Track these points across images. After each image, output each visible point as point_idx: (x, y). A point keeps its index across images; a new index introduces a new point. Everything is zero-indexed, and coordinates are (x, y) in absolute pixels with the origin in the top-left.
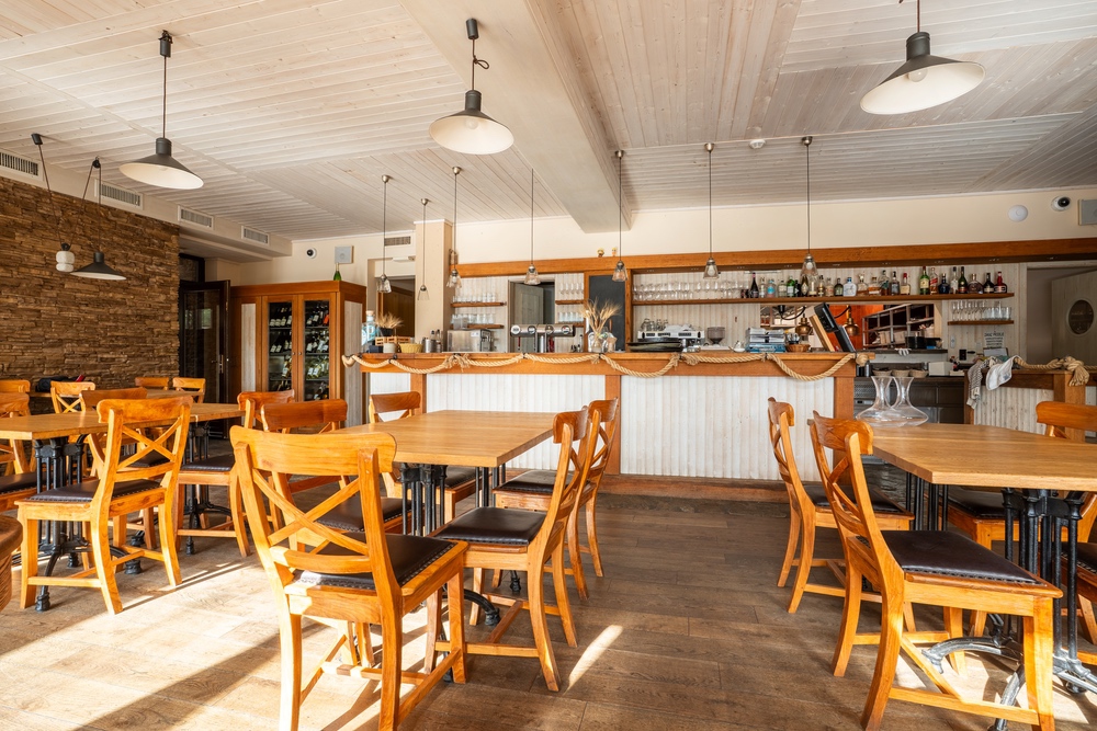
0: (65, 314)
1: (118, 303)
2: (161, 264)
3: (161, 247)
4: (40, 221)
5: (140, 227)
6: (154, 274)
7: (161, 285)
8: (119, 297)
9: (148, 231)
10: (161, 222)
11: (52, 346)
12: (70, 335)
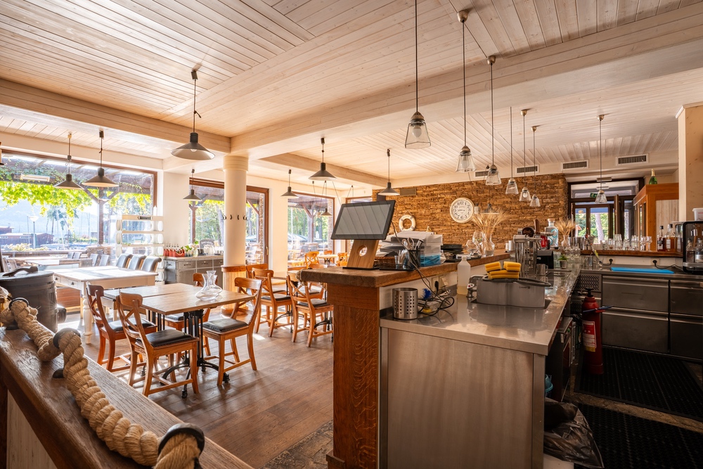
0: (505, 228)
1: (528, 221)
2: (552, 197)
3: (553, 188)
4: (494, 192)
5: (539, 181)
6: (548, 203)
7: (552, 208)
8: (528, 218)
9: (543, 182)
10: (551, 175)
11: (500, 242)
12: (507, 237)
